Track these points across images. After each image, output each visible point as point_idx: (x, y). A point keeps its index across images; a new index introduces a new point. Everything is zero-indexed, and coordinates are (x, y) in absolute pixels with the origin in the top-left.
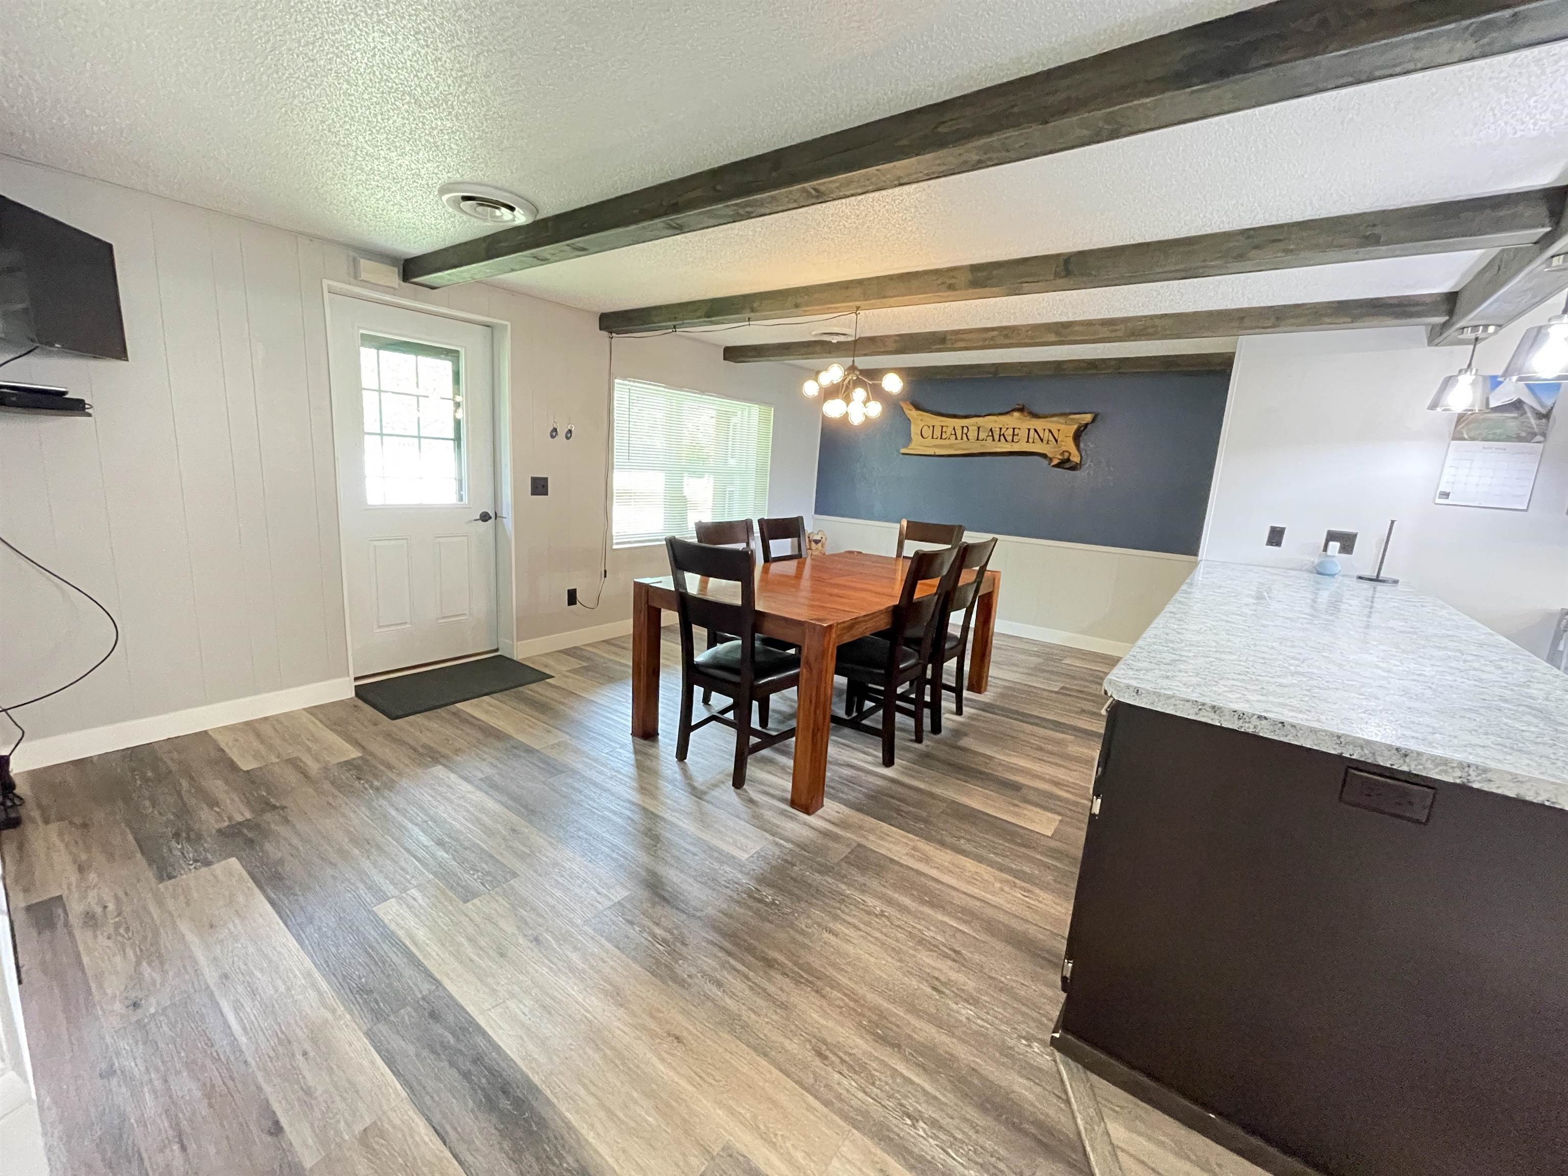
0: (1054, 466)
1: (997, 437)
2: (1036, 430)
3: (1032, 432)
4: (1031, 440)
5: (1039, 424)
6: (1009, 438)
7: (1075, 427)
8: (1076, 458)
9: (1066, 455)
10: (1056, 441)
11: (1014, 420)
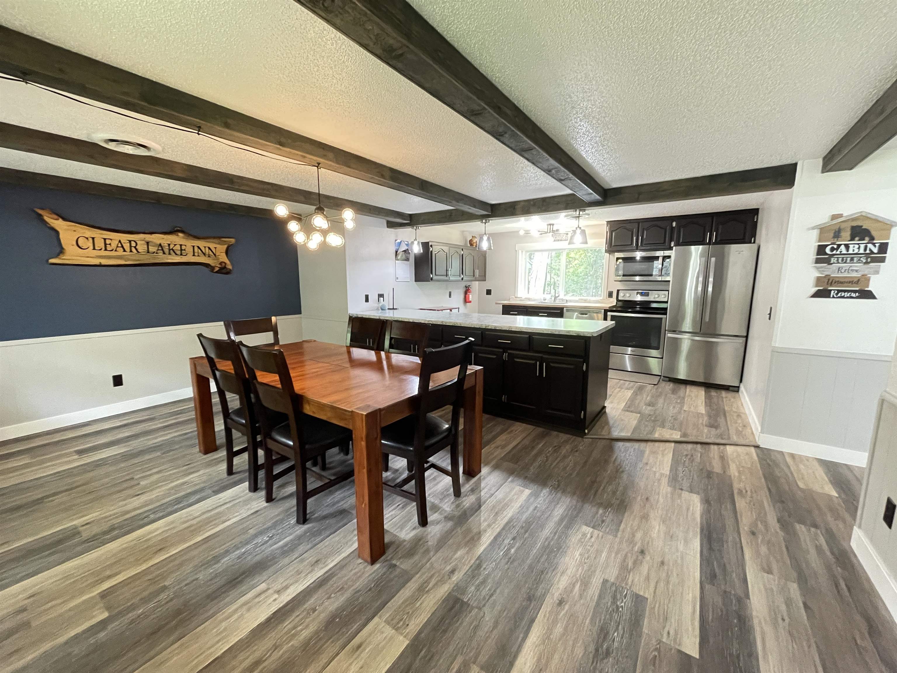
0: (217, 272)
1: (166, 251)
2: (199, 247)
3: (196, 249)
4: (196, 254)
5: (201, 244)
6: (178, 252)
7: (226, 246)
8: (229, 267)
9: (223, 264)
10: (215, 255)
11: (178, 239)
